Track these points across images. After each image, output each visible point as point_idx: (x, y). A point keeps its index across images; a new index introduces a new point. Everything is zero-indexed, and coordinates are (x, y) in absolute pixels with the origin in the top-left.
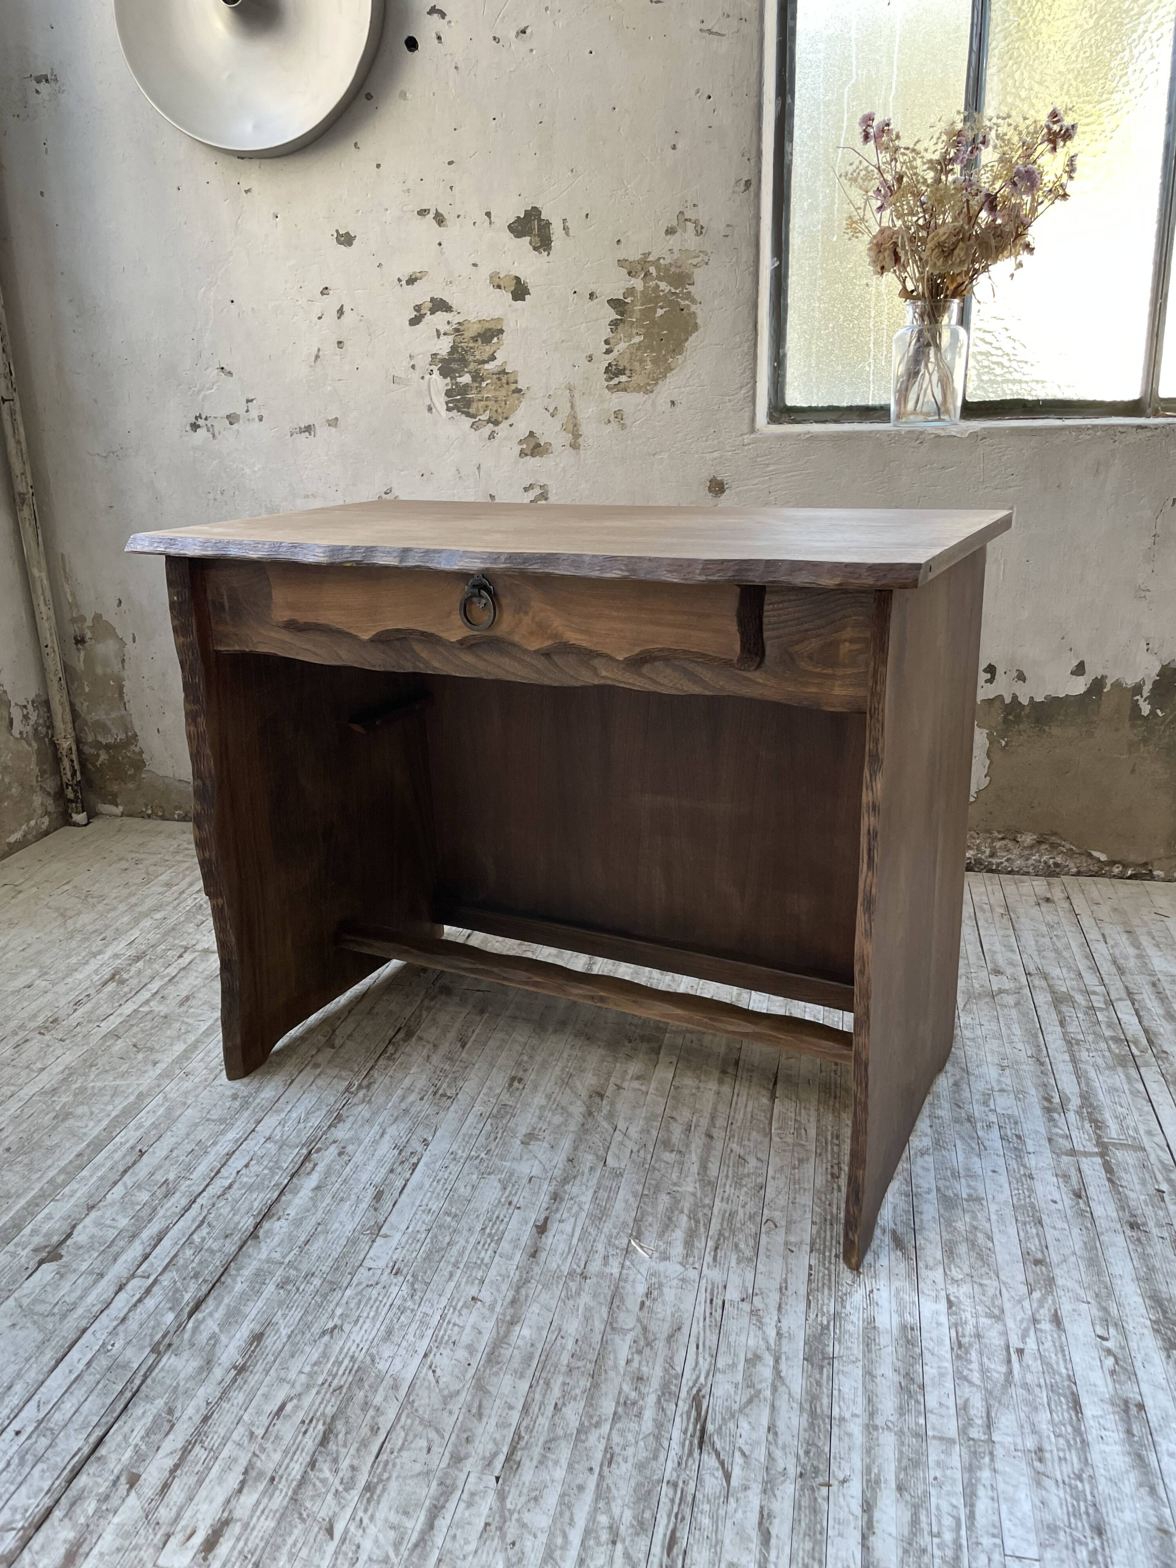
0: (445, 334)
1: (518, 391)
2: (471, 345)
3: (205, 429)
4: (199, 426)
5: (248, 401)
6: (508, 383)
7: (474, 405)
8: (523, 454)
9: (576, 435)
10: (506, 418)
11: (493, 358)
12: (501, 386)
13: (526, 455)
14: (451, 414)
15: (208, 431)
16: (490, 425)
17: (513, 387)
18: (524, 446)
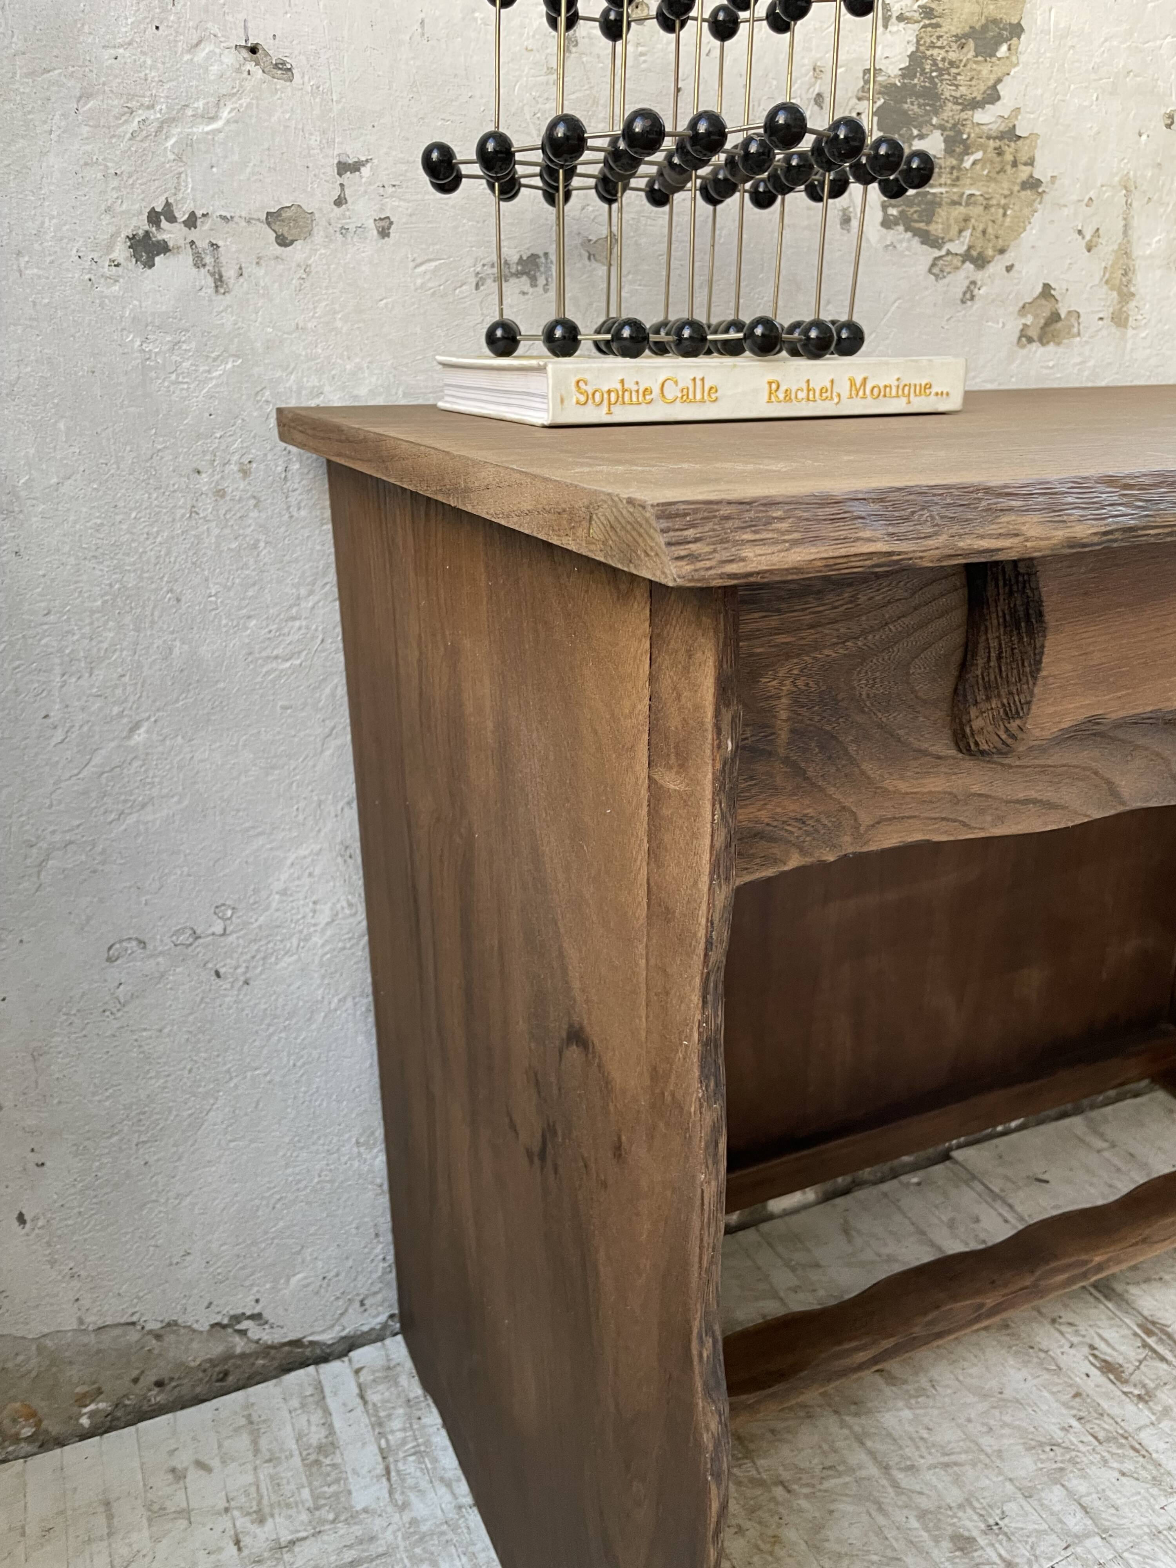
0: (901, 18)
1: (1032, 184)
2: (952, 56)
3: (186, 259)
4: (163, 248)
5: (344, 168)
6: (1015, 164)
7: (942, 213)
8: (1025, 337)
9: (1126, 295)
10: (1002, 251)
11: (992, 96)
12: (1002, 171)
13: (1030, 340)
14: (891, 236)
15: (199, 263)
16: (969, 266)
17: (1024, 173)
18: (1029, 320)
